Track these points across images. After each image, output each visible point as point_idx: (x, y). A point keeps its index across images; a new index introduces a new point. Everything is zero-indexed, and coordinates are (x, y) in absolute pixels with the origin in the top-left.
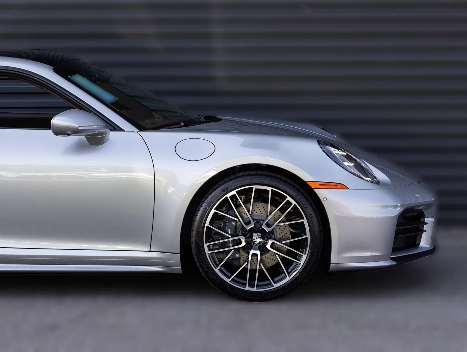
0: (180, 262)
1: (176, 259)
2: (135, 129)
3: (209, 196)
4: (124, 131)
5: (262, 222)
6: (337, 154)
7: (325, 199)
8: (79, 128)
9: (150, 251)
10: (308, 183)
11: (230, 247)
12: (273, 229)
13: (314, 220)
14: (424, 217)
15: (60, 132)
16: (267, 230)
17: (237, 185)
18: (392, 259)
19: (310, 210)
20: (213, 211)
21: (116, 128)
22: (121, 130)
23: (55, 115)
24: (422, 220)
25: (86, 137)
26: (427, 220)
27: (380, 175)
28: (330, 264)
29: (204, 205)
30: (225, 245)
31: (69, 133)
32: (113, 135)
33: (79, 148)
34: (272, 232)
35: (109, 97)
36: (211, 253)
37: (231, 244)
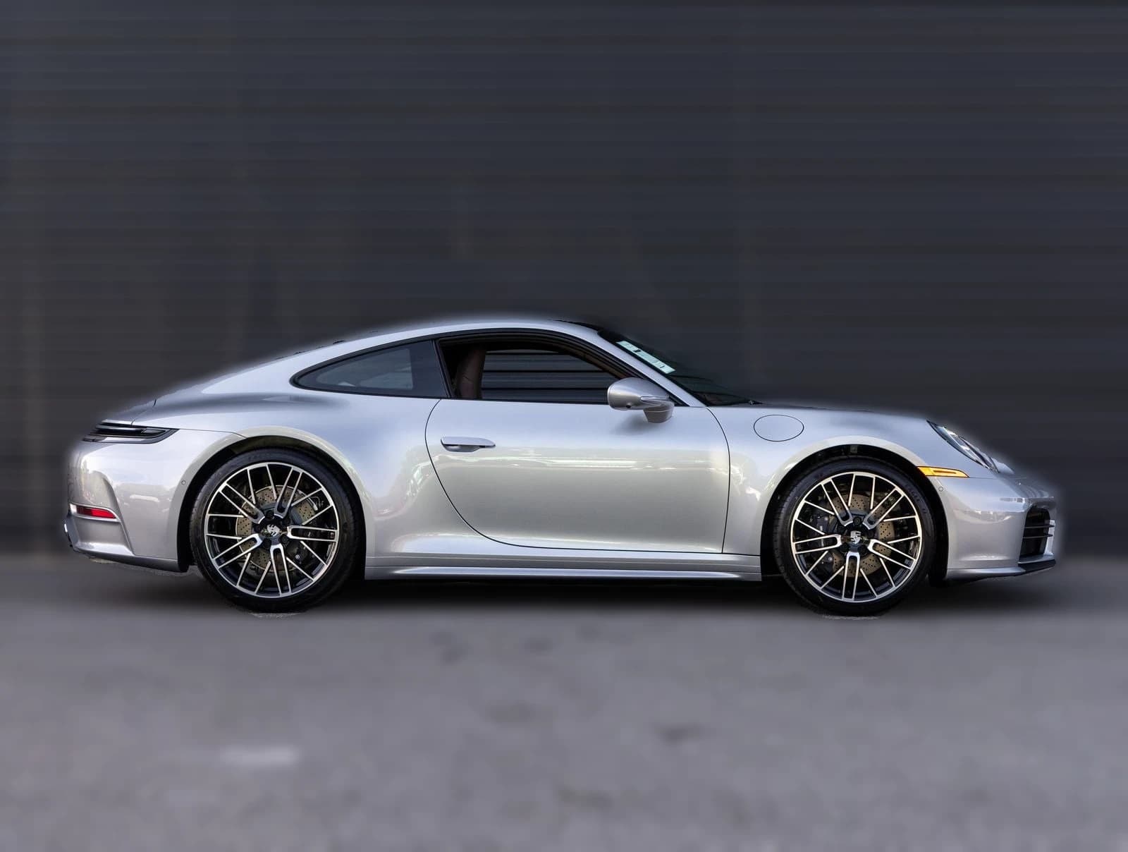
0: (759, 566)
1: (756, 563)
2: (702, 405)
3: (798, 483)
4: (688, 406)
5: (862, 518)
6: (952, 435)
7: (941, 489)
8: (642, 399)
9: (722, 553)
10: (920, 468)
11: (821, 547)
12: (876, 527)
13: (928, 516)
14: (1049, 519)
15: (620, 404)
16: (869, 527)
17: (833, 470)
18: (1020, 565)
19: (924, 505)
20: (803, 502)
21: (680, 403)
22: (684, 405)
23: (610, 384)
24: (1046, 522)
25: (645, 413)
26: (1052, 522)
27: (1002, 466)
28: (946, 569)
29: (792, 494)
30: (816, 544)
31: (629, 404)
32: (676, 411)
33: (635, 427)
34: (874, 530)
35: (667, 369)
36: (799, 554)
37: (823, 545)
